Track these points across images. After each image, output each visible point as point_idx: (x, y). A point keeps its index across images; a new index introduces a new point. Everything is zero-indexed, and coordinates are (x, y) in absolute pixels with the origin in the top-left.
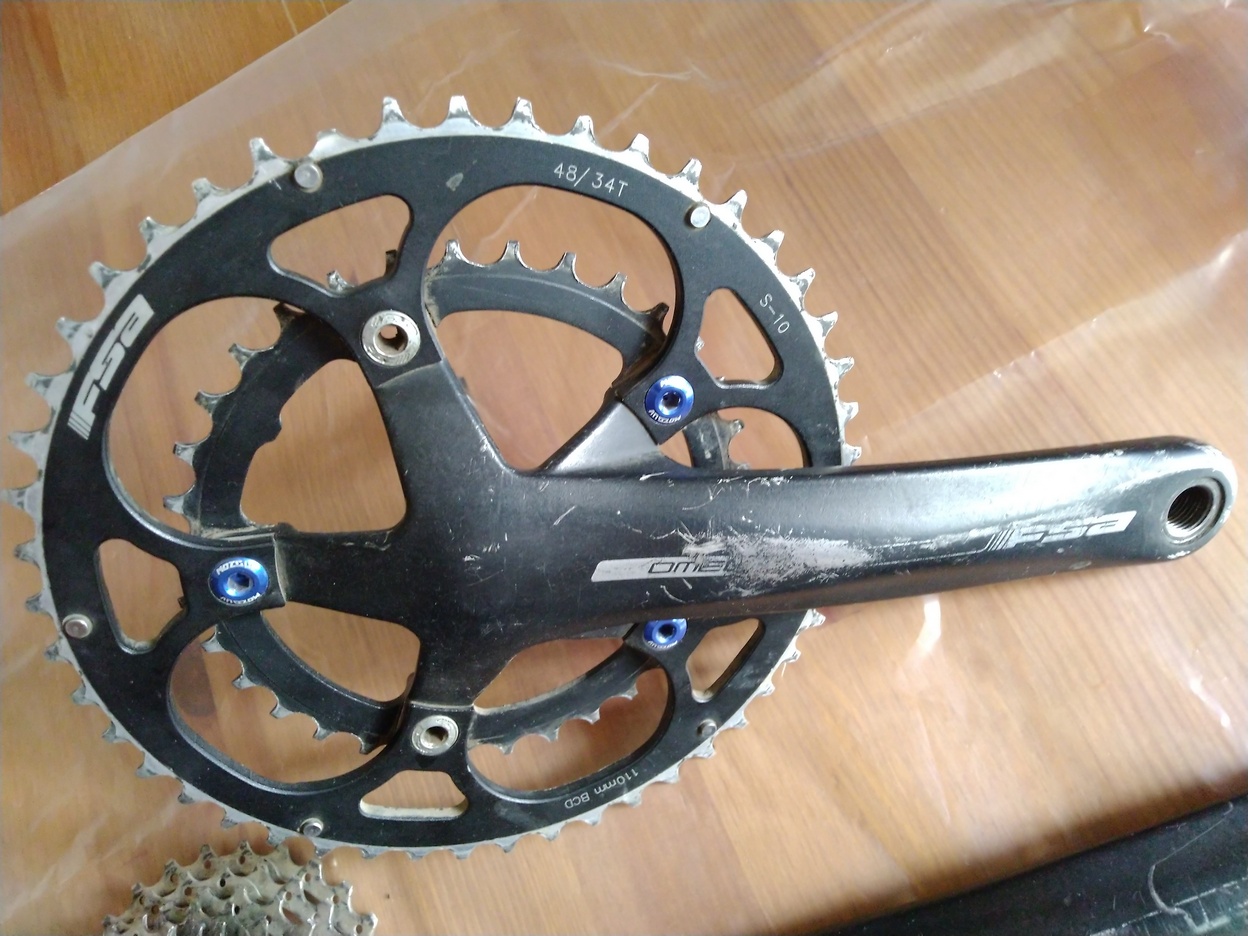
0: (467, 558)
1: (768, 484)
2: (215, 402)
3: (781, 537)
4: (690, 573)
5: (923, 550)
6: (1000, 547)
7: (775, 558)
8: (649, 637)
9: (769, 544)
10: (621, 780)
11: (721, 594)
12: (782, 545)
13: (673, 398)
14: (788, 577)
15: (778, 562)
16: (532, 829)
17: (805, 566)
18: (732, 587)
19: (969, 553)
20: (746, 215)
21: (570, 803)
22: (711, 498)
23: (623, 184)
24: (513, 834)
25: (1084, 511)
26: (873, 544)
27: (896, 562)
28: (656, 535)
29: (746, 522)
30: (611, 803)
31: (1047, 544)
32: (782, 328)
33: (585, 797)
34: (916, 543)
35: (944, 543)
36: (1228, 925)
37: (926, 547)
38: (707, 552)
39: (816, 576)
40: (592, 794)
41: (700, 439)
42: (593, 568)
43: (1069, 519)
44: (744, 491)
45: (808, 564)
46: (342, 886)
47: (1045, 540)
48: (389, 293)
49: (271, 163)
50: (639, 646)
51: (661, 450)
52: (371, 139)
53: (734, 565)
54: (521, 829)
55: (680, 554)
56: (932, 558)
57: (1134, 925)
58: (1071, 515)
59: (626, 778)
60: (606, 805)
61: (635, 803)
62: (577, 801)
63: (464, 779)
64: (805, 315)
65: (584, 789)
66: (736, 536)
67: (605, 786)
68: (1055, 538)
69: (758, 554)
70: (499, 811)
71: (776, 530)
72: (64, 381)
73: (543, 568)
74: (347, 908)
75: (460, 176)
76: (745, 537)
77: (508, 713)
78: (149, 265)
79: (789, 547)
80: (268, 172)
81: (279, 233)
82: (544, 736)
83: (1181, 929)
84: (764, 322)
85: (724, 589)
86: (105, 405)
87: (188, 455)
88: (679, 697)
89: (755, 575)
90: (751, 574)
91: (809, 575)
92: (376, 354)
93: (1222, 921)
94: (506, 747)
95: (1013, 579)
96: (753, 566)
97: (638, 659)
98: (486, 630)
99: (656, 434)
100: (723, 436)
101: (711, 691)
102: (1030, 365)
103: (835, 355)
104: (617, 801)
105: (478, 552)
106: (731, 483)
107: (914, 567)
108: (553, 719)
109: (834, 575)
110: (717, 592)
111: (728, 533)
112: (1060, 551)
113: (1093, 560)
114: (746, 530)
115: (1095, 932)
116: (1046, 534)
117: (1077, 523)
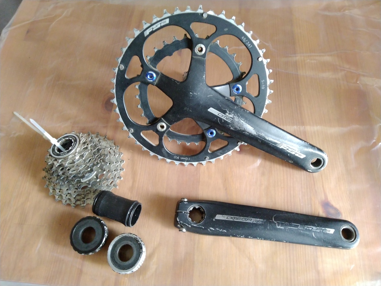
0: (191, 93)
1: (246, 111)
2: (166, 44)
4: (225, 119)
6: (278, 147)
8: (208, 133)
10: (186, 159)
13: (238, 89)
14: (240, 129)
15: (240, 125)
18: (230, 126)
19: (273, 144)
20: (268, 64)
21: (175, 157)
22: (235, 108)
23: (251, 46)
24: (162, 156)
25: (297, 150)
27: (260, 138)
28: (223, 108)
31: (287, 151)
32: (263, 88)
33: (178, 158)
34: (265, 136)
37: (266, 138)
38: (230, 116)
39: (245, 132)
40: (180, 158)
41: (237, 101)
42: (209, 108)
44: (241, 110)
45: (245, 129)
46: (121, 153)
48: (205, 42)
49: (201, 10)
50: (205, 133)
51: (230, 97)
52: (218, 15)
54: (164, 156)
55: (225, 114)
56: (266, 141)
57: (267, 221)
60: (180, 162)
61: (186, 165)
62: (176, 157)
63: (161, 140)
64: (268, 88)
67: (183, 158)
68: (289, 151)
69: (238, 122)
70: (163, 150)
71: (243, 119)
72: (148, 25)
73: (201, 103)
74: (120, 157)
75: (227, 29)
78: (173, 15)
80: (200, 11)
81: (195, 22)
82: (178, 142)
84: (260, 85)
86: (151, 33)
87: (156, 50)
88: (206, 149)
92: (196, 51)
93: (283, 228)
94: (170, 139)
95: (277, 157)
96: (236, 124)
97: (203, 137)
98: (185, 109)
99: (231, 94)
100: (241, 103)
101: (212, 152)
102: (302, 128)
103: (269, 99)
104: (183, 162)
105: (193, 93)
106: (240, 107)
107: (262, 141)
108: (181, 139)
109: (248, 134)
110: (227, 125)
111: (235, 115)
112: (289, 155)
113: (294, 162)
114: (238, 116)
115: (259, 219)
116: (288, 149)
117: (294, 151)
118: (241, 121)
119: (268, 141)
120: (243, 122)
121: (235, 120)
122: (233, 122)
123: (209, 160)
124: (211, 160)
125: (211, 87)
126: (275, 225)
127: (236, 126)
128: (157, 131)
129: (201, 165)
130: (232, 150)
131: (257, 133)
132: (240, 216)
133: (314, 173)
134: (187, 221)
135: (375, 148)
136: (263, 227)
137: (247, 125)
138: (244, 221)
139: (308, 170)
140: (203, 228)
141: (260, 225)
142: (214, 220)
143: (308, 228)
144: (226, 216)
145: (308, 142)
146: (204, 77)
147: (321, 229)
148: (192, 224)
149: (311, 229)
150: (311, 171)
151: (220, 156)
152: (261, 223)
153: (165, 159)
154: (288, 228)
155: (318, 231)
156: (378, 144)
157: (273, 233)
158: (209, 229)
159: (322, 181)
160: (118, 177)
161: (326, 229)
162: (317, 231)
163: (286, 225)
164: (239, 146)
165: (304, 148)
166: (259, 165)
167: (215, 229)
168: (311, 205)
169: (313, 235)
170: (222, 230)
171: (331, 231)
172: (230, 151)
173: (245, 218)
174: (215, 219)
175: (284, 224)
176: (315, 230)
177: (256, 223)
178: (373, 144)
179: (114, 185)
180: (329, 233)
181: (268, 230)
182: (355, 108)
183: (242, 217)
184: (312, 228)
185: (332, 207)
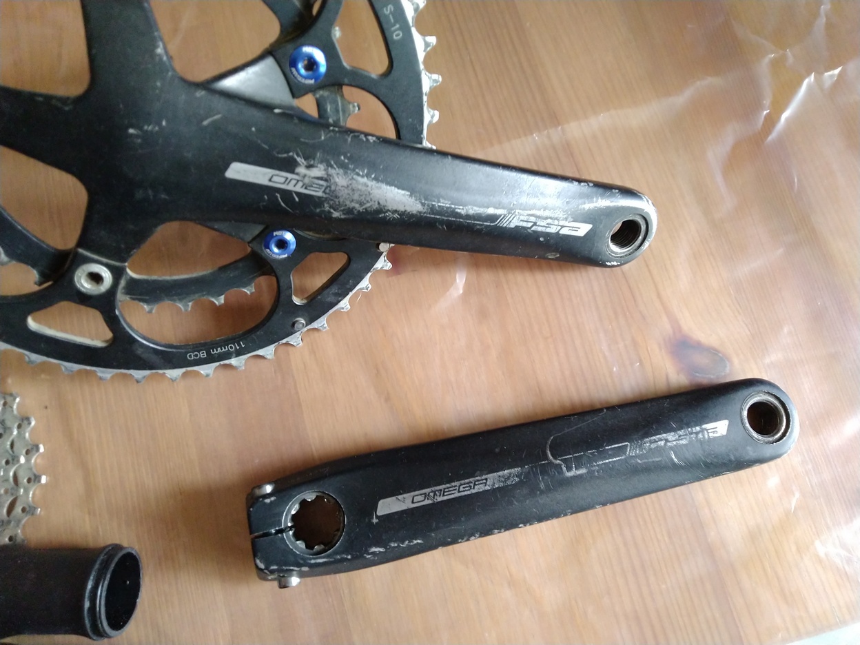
0: (131, 131)
1: (364, 139)
3: (366, 178)
4: (299, 189)
5: (457, 213)
6: (505, 225)
7: (359, 192)
8: (268, 247)
9: (356, 181)
10: (232, 348)
11: (318, 210)
12: (365, 184)
13: (312, 64)
14: (366, 209)
15: (360, 195)
16: (160, 368)
17: (379, 203)
18: (326, 207)
19: (485, 223)
21: (191, 356)
22: (323, 138)
24: (145, 369)
25: (561, 216)
26: (426, 200)
27: (438, 217)
28: (278, 153)
29: (344, 161)
30: (222, 363)
31: (533, 231)
32: (397, 36)
33: (203, 354)
34: (453, 206)
35: (471, 212)
36: (585, 474)
37: (459, 211)
38: (313, 175)
39: (385, 213)
40: (208, 353)
41: (327, 109)
42: (227, 167)
43: (551, 218)
44: (347, 140)
45: (381, 202)
46: (11, 395)
47: (533, 228)
50: (259, 252)
51: (296, 103)
53: (330, 190)
54: (151, 367)
55: (292, 172)
56: (461, 220)
57: (532, 467)
58: (552, 216)
59: (235, 346)
60: (217, 364)
61: (240, 367)
62: (196, 356)
63: (112, 321)
64: (414, 30)
65: (203, 348)
66: (335, 169)
67: (219, 349)
68: (540, 229)
69: (348, 186)
70: (137, 349)
71: (363, 172)
73: (189, 155)
74: (13, 411)
76: (341, 171)
77: (154, 281)
79: (370, 186)
82: (180, 305)
83: (558, 472)
84: (385, 26)
85: (321, 207)
88: (282, 298)
89: (343, 202)
90: (341, 200)
91: (379, 211)
93: (583, 471)
94: (149, 307)
95: (510, 254)
96: (343, 194)
97: (259, 265)
98: (139, 194)
99: (294, 90)
100: (344, 111)
101: (307, 298)
102: (555, 134)
103: (430, 69)
104: (227, 362)
105: (141, 128)
106: (339, 132)
107: (450, 224)
108: (188, 294)
109: (396, 216)
110: (316, 209)
111: (329, 165)
112: (541, 239)
113: (561, 253)
114: (343, 166)
115: (509, 469)
116: (535, 224)
117: (556, 222)
118: (360, 179)
119: (468, 217)
120: (365, 180)
121: (336, 184)
122: (332, 194)
123: (309, 327)
124: (315, 325)
125: (207, 85)
126: (561, 472)
127: (348, 203)
128: (84, 299)
129: (290, 348)
130: (370, 274)
131: (423, 205)
132: (449, 482)
133: (625, 265)
134: (292, 559)
135: (773, 136)
136: (525, 491)
137: (384, 186)
138: (466, 493)
139: (608, 264)
140: (349, 557)
141: (515, 486)
142: (375, 520)
143: (653, 446)
144: (408, 496)
145: (587, 178)
146: (160, 50)
147: (692, 433)
148: (311, 559)
149: (662, 443)
150: (615, 263)
151: (336, 304)
152: (517, 479)
153: (161, 371)
154: (598, 465)
155: (684, 442)
156: (779, 118)
157: (560, 495)
158: (369, 554)
159: (653, 279)
160: (29, 481)
161: (704, 426)
162: (681, 442)
163: (591, 460)
164: (385, 254)
165: (580, 201)
166: (464, 293)
167: (385, 548)
168: (641, 362)
169: (672, 459)
170: (407, 542)
171: (719, 428)
172: (361, 278)
173: (467, 481)
174: (377, 517)
175: (584, 460)
176: (674, 443)
177: (502, 485)
178: (763, 124)
179: (24, 510)
180: (715, 435)
181: (542, 492)
182: (689, 26)
183: (457, 483)
184: (667, 441)
185: (699, 347)
